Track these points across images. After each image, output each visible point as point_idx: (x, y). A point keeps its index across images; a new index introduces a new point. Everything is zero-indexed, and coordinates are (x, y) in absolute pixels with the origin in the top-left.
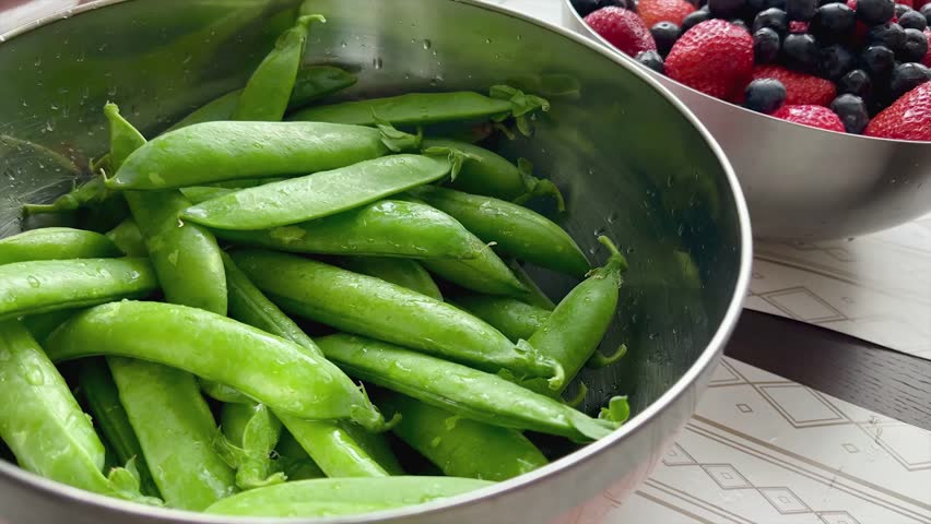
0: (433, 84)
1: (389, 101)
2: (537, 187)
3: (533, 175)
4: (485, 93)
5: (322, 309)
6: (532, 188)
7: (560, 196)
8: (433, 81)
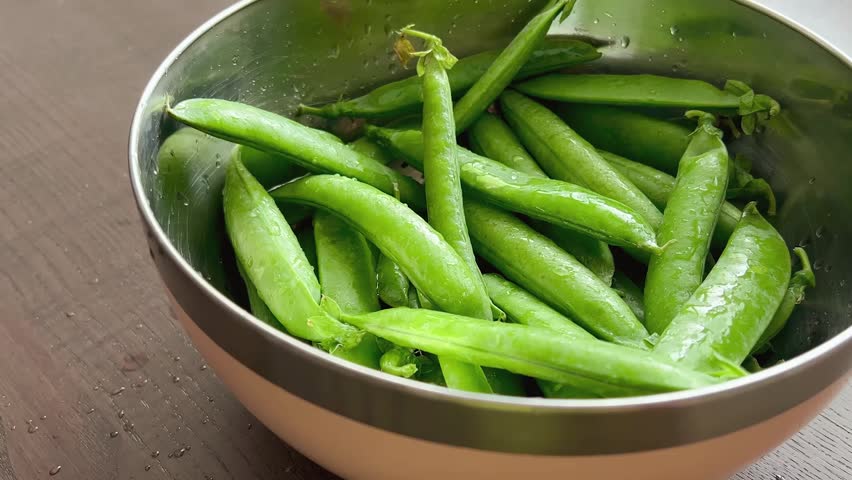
0: (675, 70)
1: (621, 79)
2: (749, 185)
3: (751, 173)
4: (720, 85)
5: (495, 253)
6: (744, 185)
7: (772, 199)
8: (675, 67)
